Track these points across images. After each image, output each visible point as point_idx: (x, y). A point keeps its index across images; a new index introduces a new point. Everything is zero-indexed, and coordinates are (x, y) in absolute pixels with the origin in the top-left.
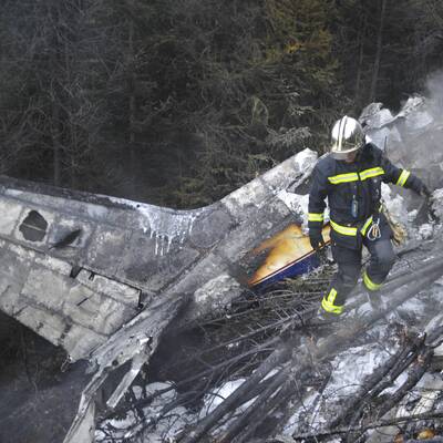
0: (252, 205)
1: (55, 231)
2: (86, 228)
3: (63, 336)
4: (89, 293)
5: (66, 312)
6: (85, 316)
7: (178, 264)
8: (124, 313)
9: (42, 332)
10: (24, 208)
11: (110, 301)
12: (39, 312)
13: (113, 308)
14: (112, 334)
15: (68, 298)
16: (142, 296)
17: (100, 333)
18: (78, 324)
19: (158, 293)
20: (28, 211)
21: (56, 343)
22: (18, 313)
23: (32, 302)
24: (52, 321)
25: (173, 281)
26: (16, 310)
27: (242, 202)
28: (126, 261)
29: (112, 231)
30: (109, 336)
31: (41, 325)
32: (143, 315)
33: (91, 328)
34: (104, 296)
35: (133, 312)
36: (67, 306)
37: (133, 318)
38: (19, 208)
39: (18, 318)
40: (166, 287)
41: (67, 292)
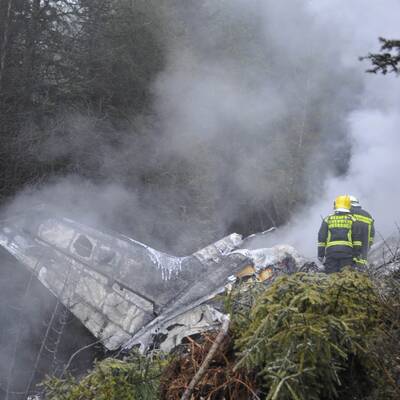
0: (212, 260)
1: (98, 252)
2: (118, 254)
3: (102, 331)
4: (121, 299)
5: (105, 311)
6: (117, 317)
7: (177, 288)
8: (144, 318)
9: (88, 325)
10: (76, 232)
11: (135, 307)
12: (86, 309)
13: (137, 313)
14: (135, 333)
15: (106, 301)
16: (155, 307)
17: (127, 332)
18: (112, 322)
19: (166, 306)
20: (79, 234)
21: (96, 335)
22: (72, 307)
23: (82, 300)
24: (95, 317)
25: (175, 299)
26: (71, 304)
27: (206, 257)
28: (145, 280)
29: (135, 259)
30: (132, 335)
31: (87, 320)
32: (159, 318)
33: (121, 327)
34: (130, 304)
35: (150, 318)
36: (105, 307)
37: (150, 322)
38: (72, 231)
39: (72, 311)
40: (170, 302)
41: (106, 297)
